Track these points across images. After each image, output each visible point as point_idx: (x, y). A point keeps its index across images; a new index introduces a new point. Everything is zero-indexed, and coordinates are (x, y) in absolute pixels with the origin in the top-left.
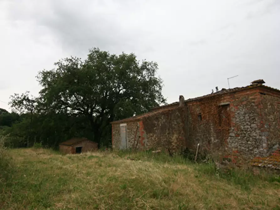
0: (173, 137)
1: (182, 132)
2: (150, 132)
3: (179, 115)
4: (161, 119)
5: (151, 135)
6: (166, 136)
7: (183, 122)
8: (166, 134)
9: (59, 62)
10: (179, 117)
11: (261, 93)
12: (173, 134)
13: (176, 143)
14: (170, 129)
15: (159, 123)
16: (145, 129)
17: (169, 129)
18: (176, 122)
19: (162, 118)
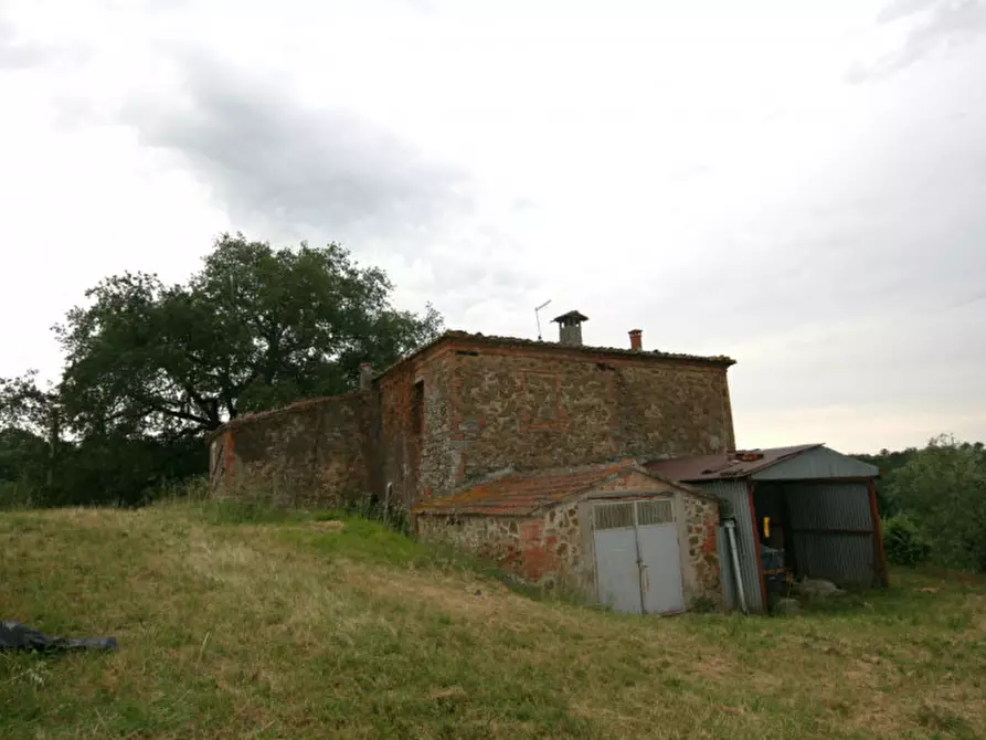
0: (326, 469)
1: (360, 456)
2: (256, 457)
3: (351, 413)
4: (292, 425)
5: (258, 464)
6: (306, 466)
7: (363, 431)
8: (306, 462)
9: (99, 286)
10: (349, 419)
11: (459, 352)
12: (329, 461)
13: (337, 484)
14: (319, 450)
15: (284, 435)
16: (237, 450)
17: (315, 451)
18: (341, 431)
19: (295, 422)
